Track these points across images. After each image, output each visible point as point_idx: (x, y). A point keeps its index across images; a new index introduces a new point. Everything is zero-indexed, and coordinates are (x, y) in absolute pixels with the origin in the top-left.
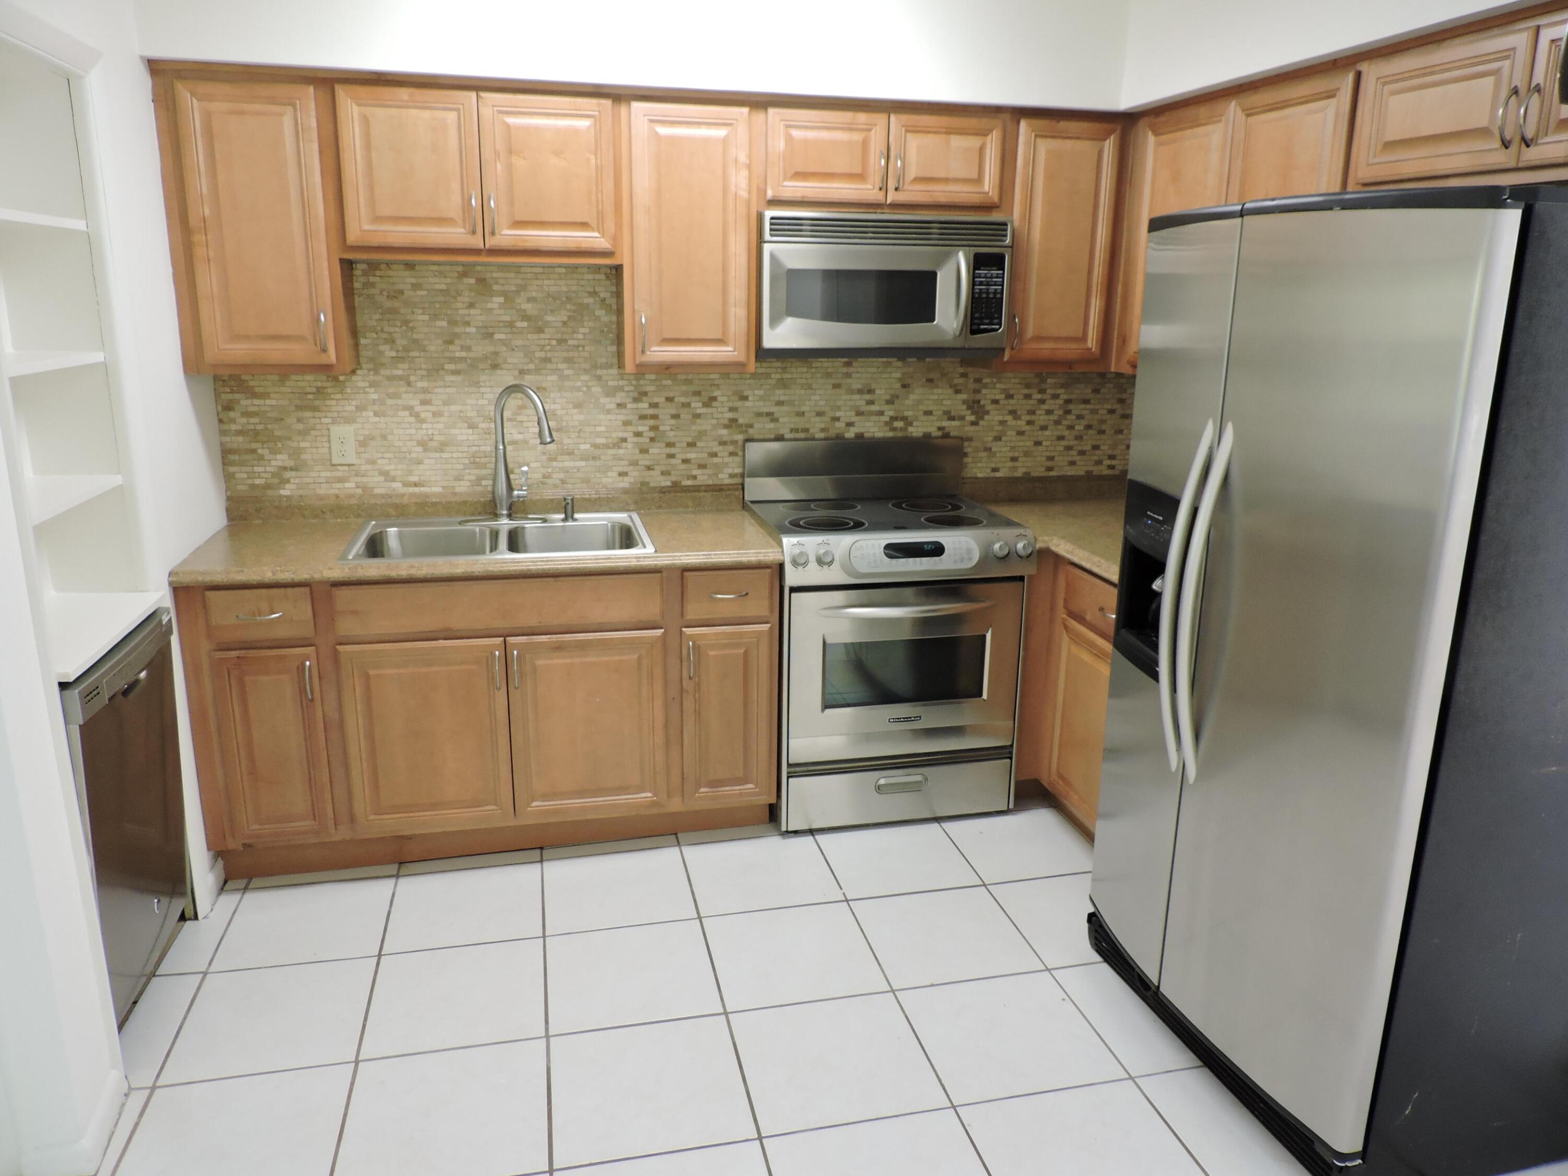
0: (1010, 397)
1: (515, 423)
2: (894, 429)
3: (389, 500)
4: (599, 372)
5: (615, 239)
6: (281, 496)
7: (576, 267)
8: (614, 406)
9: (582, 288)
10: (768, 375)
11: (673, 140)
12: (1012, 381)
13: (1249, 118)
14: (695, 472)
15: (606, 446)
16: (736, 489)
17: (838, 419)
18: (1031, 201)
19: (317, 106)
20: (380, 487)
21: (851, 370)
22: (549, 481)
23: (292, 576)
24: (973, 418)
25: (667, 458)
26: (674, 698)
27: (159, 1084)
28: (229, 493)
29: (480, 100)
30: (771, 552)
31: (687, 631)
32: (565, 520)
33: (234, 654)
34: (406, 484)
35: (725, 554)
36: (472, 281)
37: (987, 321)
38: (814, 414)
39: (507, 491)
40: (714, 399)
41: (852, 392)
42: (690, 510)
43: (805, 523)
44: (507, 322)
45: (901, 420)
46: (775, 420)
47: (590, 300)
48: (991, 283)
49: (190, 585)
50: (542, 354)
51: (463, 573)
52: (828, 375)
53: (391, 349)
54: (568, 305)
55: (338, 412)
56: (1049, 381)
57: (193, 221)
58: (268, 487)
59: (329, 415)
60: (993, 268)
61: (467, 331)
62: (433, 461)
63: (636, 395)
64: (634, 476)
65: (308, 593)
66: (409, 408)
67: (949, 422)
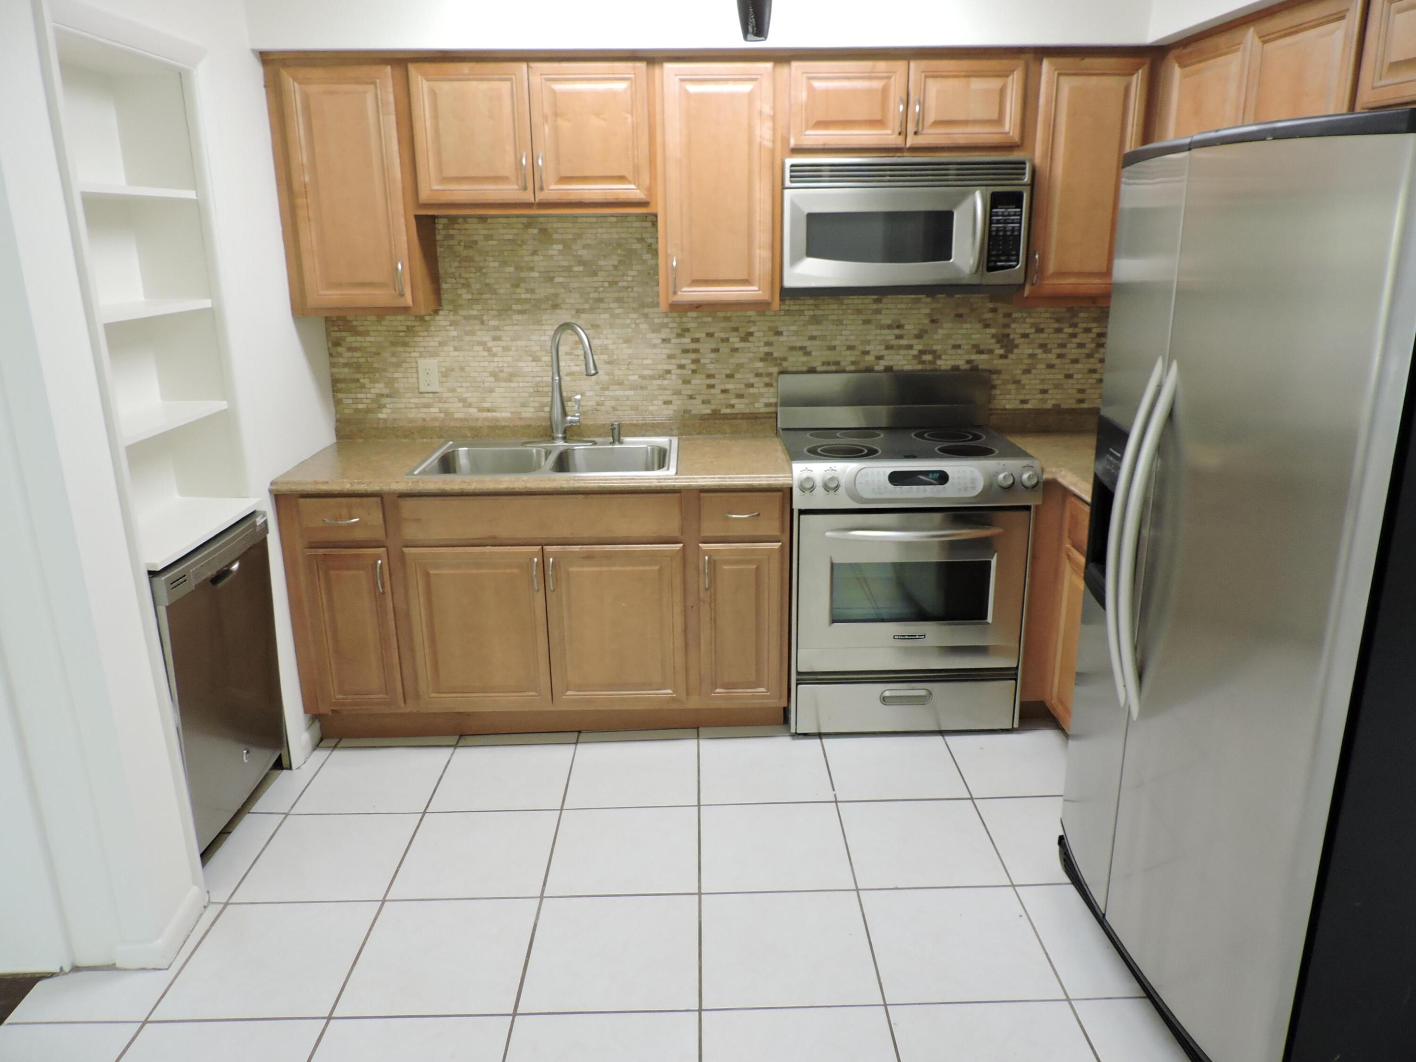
0: (1040, 330)
1: (572, 357)
2: (923, 362)
3: (466, 423)
4: (646, 310)
5: (650, 190)
6: (379, 419)
7: (625, 216)
8: (660, 341)
9: (630, 236)
10: (801, 312)
11: (702, 96)
12: (1043, 315)
13: (1266, 45)
14: (733, 402)
15: (652, 378)
16: (771, 417)
17: (867, 353)
18: (1053, 139)
19: (394, 84)
20: (459, 411)
21: (881, 306)
22: (602, 408)
23: (366, 487)
24: (1002, 352)
25: (707, 388)
26: (692, 607)
27: (232, 900)
28: (338, 417)
29: (530, 70)
30: (781, 477)
31: (704, 546)
32: (613, 443)
33: (321, 551)
34: (481, 410)
35: (739, 478)
36: (535, 231)
37: (1003, 258)
38: (845, 348)
39: (562, 417)
40: (751, 334)
41: (882, 327)
42: (728, 435)
43: (822, 451)
44: (566, 266)
45: (929, 354)
46: (808, 354)
47: (636, 246)
48: (1008, 221)
49: (286, 493)
50: (595, 295)
51: (506, 489)
52: (859, 312)
53: (467, 293)
54: (619, 250)
55: (425, 347)
56: (1082, 315)
57: (296, 186)
58: (368, 411)
59: (417, 349)
60: (1011, 207)
61: (531, 276)
62: (502, 390)
63: (679, 331)
64: (678, 403)
65: (380, 502)
66: (483, 344)
67: (978, 355)
